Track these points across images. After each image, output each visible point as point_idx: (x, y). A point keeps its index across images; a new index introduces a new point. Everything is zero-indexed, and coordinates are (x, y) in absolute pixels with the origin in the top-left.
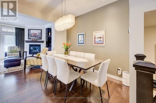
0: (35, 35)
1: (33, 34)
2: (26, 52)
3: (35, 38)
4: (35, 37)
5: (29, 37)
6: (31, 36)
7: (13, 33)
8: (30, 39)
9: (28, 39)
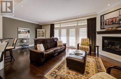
0: (113, 21)
1: (108, 21)
2: (98, 47)
3: (111, 26)
4: (112, 24)
5: (102, 26)
6: (106, 25)
7: (86, 25)
8: (104, 29)
9: (101, 29)
